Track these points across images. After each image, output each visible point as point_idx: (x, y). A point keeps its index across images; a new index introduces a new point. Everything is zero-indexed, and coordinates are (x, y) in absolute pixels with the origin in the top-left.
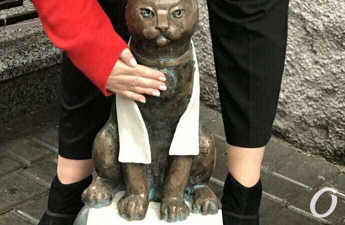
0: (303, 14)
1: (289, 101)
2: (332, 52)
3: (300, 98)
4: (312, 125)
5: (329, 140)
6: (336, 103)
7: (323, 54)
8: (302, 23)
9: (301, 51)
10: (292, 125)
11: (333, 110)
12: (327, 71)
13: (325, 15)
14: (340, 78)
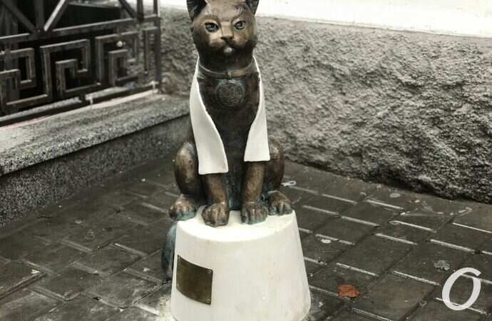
0: (332, 64)
1: (327, 137)
2: (358, 91)
3: (336, 134)
4: (349, 154)
5: (363, 165)
6: (367, 132)
7: (351, 94)
8: (331, 72)
9: (333, 95)
10: (331, 157)
11: (365, 139)
12: (356, 107)
13: (349, 62)
14: (368, 111)
